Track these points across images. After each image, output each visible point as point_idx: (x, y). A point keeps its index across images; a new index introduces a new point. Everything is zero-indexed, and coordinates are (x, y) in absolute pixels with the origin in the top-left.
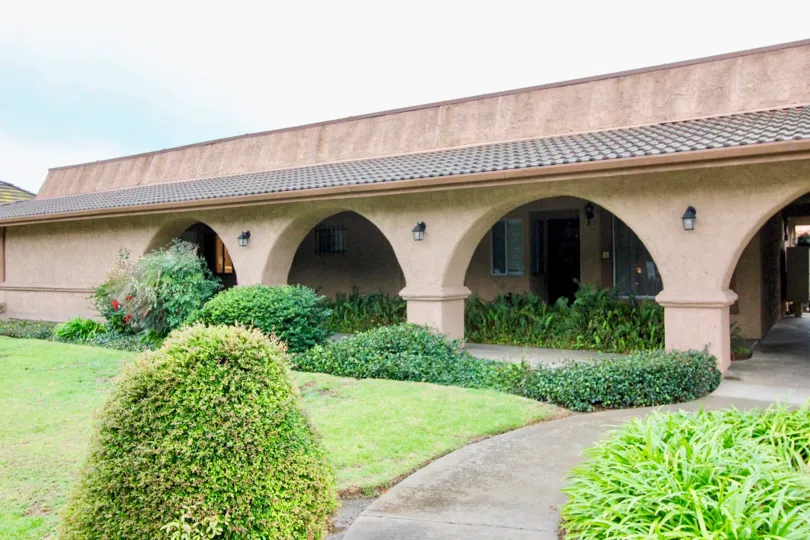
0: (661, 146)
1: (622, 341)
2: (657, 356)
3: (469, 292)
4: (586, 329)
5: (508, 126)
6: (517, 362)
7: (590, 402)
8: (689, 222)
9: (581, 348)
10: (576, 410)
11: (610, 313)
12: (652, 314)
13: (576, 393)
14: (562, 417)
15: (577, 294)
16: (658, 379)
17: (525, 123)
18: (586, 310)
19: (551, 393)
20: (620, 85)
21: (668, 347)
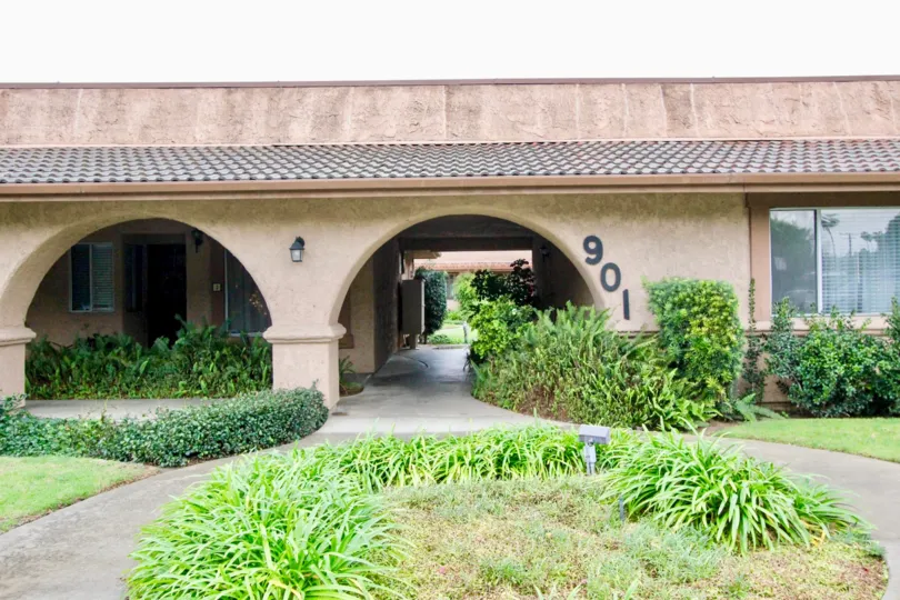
0: (268, 171)
1: (231, 385)
2: (263, 397)
3: (33, 335)
4: (190, 372)
5: (93, 127)
6: (97, 417)
7: (184, 455)
8: (297, 253)
9: (184, 395)
10: (168, 466)
11: (217, 354)
12: (264, 353)
13: (167, 446)
14: (150, 475)
15: (179, 333)
16: (262, 421)
17: (115, 126)
18: (190, 352)
19: (137, 451)
20: (230, 98)
21: (276, 386)
